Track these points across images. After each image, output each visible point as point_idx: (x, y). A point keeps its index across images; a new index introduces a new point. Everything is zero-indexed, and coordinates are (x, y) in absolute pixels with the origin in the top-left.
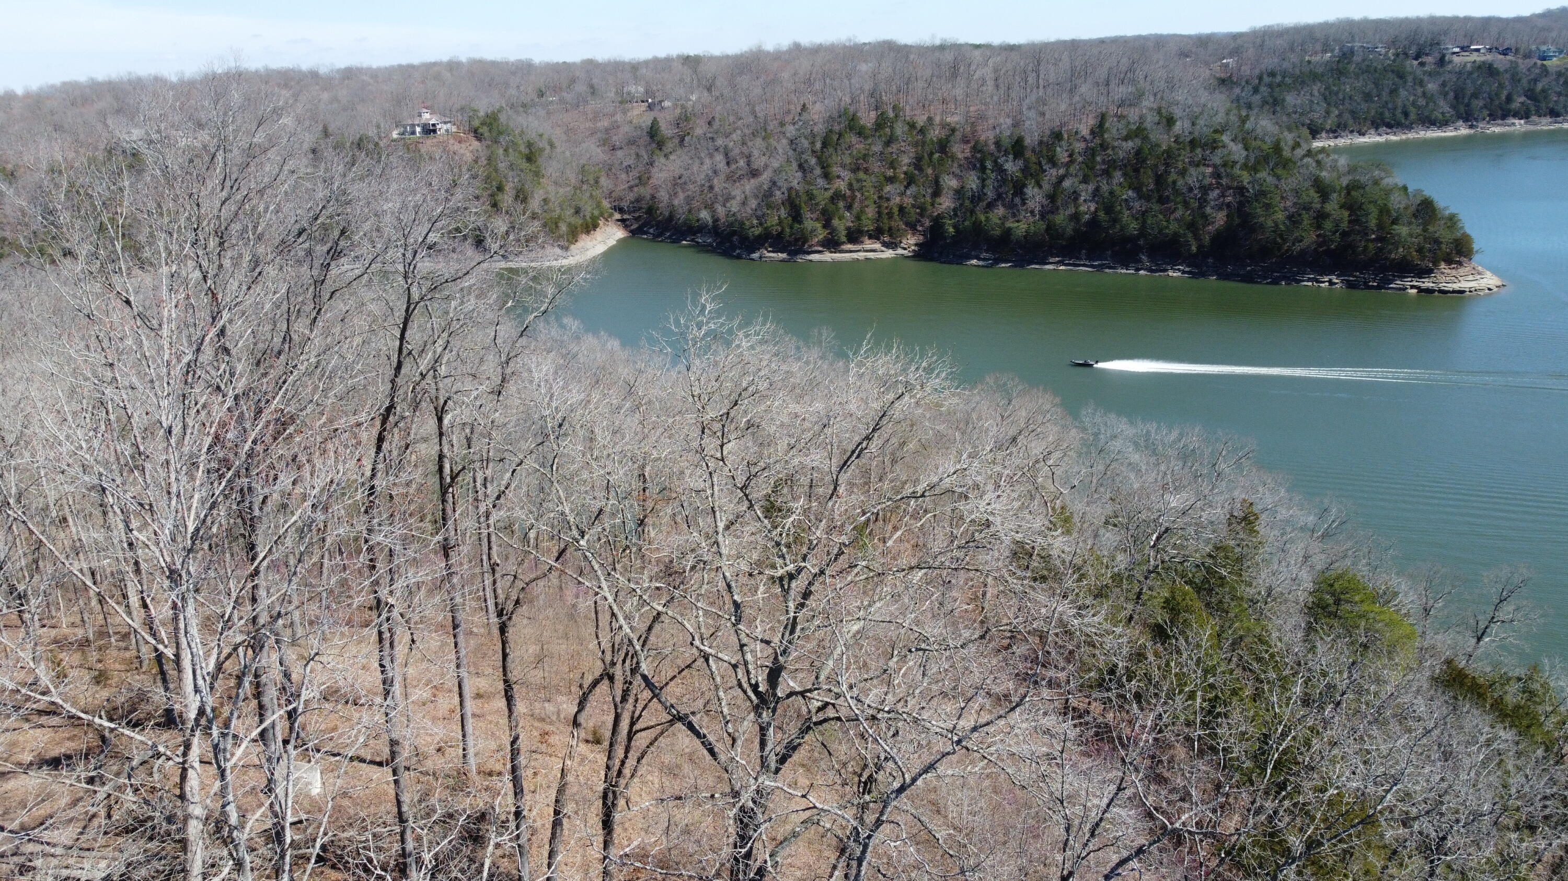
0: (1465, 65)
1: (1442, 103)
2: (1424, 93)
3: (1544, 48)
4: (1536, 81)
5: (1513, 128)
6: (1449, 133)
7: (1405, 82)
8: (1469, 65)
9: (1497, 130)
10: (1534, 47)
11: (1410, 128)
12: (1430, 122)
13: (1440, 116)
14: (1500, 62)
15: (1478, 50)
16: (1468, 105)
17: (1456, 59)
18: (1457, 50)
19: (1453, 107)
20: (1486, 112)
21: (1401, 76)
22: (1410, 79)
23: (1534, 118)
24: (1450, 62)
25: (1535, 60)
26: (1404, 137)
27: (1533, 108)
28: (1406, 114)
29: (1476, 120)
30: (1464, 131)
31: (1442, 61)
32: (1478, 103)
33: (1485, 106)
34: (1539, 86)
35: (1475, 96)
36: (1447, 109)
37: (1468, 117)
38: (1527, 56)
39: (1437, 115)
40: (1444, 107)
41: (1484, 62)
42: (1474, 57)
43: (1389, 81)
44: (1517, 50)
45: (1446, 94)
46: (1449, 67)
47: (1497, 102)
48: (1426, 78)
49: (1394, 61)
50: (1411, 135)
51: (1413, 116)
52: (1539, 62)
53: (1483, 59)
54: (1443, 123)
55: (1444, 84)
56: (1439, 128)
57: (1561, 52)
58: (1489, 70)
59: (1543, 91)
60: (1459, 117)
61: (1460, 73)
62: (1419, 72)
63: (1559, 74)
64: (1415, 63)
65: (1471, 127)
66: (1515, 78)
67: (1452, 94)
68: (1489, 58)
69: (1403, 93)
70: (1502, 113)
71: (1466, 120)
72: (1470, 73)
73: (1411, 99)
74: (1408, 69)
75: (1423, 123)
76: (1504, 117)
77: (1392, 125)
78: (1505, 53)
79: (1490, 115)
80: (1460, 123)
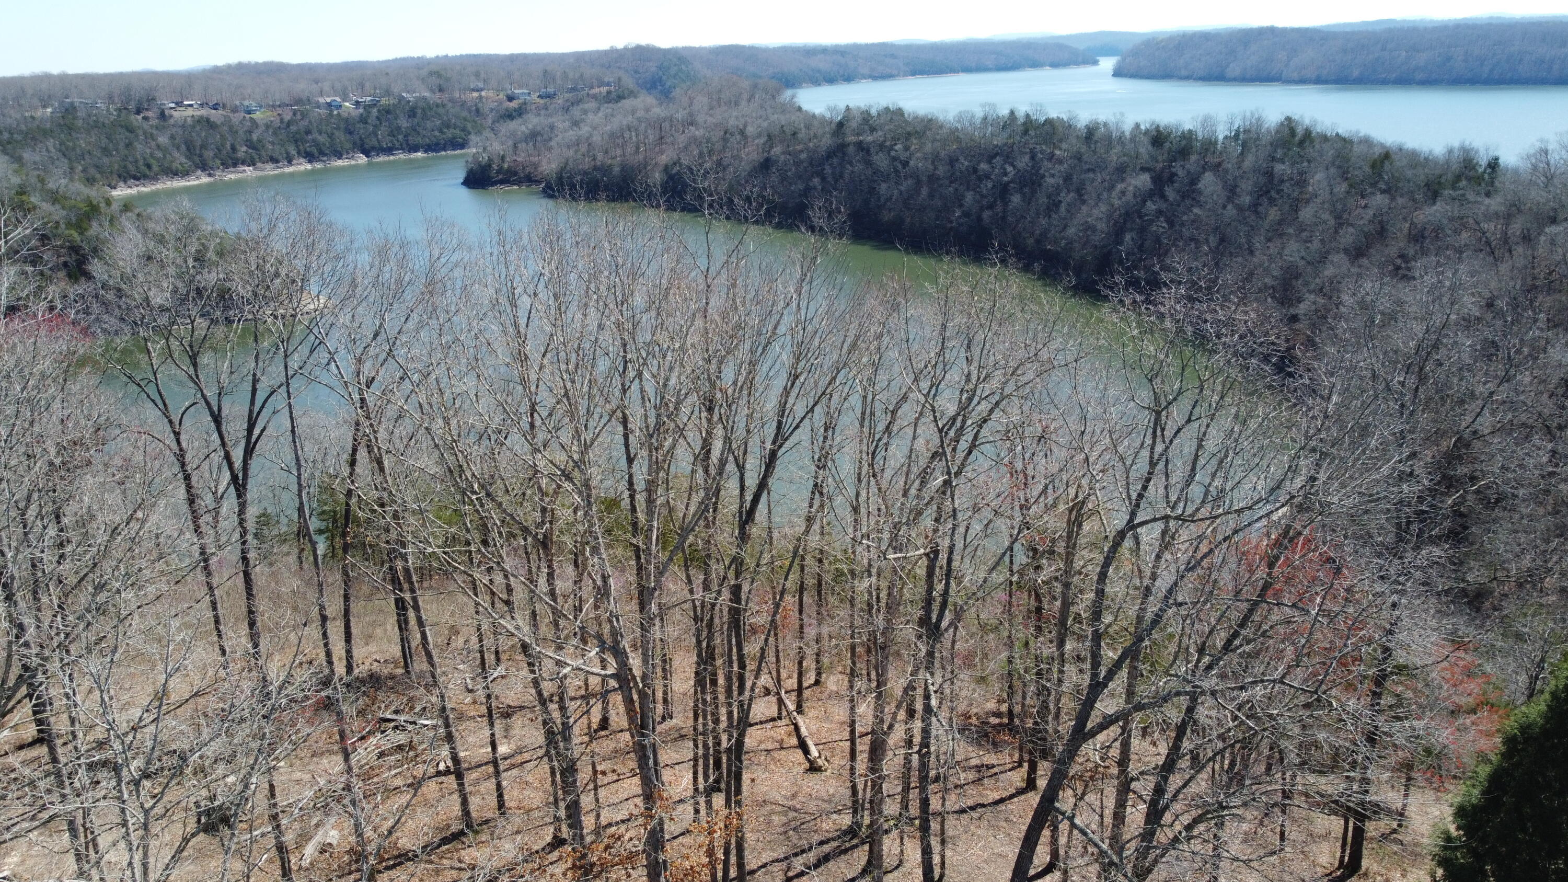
0: (185, 121)
1: (176, 154)
2: (158, 146)
3: (246, 103)
4: (250, 132)
5: (244, 175)
6: (192, 182)
7: (137, 136)
8: (189, 119)
9: (233, 176)
10: (238, 103)
11: (155, 179)
12: (174, 173)
13: (180, 167)
14: (216, 116)
15: (191, 106)
16: (201, 156)
17: (176, 114)
18: (173, 105)
19: (187, 157)
20: (218, 162)
21: (130, 129)
22: (140, 132)
23: (259, 165)
24: (171, 116)
25: (242, 114)
26: (153, 188)
27: (256, 157)
28: (149, 166)
29: (212, 168)
30: (205, 180)
31: (162, 116)
32: (208, 154)
33: (216, 156)
34: (255, 137)
35: (203, 147)
36: (184, 160)
37: (204, 167)
38: (235, 110)
39: (175, 165)
40: (180, 159)
41: (201, 117)
42: (190, 112)
43: (121, 136)
44: (224, 107)
45: (178, 148)
46: (172, 121)
47: (224, 152)
48: (155, 132)
49: (119, 116)
50: (160, 186)
51: (155, 168)
52: (248, 116)
53: (198, 113)
54: (185, 174)
55: (172, 137)
56: (182, 177)
57: (261, 107)
58: (207, 123)
59: (259, 141)
60: (197, 167)
61: (183, 126)
62: (146, 125)
63: (267, 127)
64: (140, 117)
65: (210, 175)
66: (233, 131)
67: (183, 147)
68: (204, 112)
69: (139, 147)
70: (232, 162)
71: (204, 170)
72: (193, 127)
73: (148, 151)
74: (135, 123)
75: (167, 175)
76: (235, 165)
77: (139, 177)
78: (215, 107)
79: (223, 164)
80: (199, 172)
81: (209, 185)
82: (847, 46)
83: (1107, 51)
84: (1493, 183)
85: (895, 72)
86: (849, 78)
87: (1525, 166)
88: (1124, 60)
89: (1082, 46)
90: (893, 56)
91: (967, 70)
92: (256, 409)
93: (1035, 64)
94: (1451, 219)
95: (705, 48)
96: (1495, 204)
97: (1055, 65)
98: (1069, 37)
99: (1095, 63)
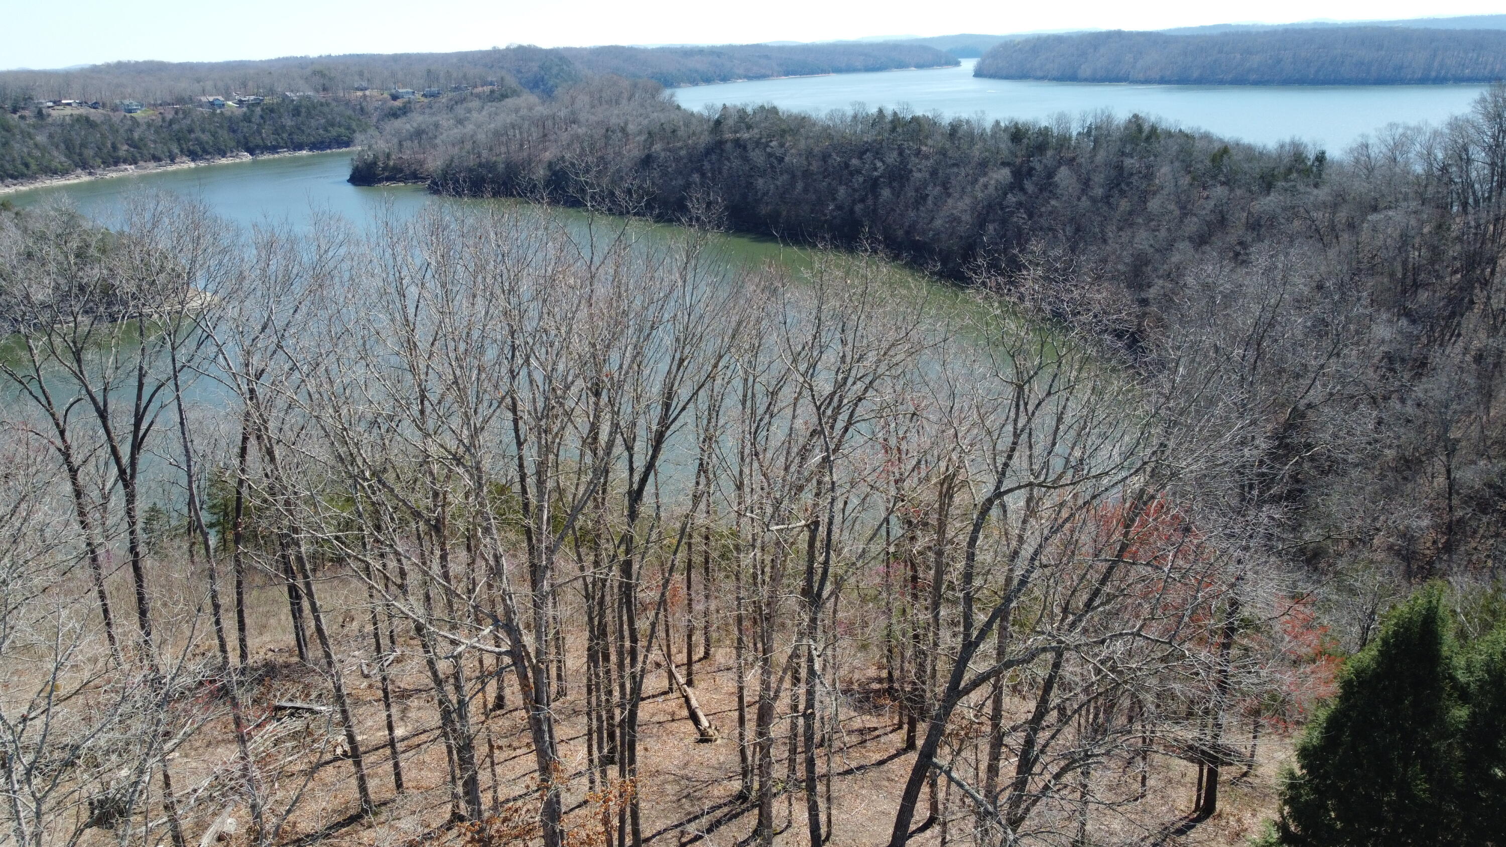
0: (64, 119)
1: (55, 153)
2: (36, 145)
3: (127, 102)
4: (131, 131)
5: (126, 173)
6: (72, 181)
7: (14, 135)
8: (67, 118)
9: (114, 175)
10: (118, 102)
11: (33, 177)
12: (53, 172)
13: (59, 166)
14: (96, 115)
15: (69, 104)
16: (80, 155)
17: (54, 113)
18: (51, 104)
19: (66, 156)
20: (99, 161)
21: (7, 128)
22: (17, 131)
23: (141, 163)
24: (49, 115)
25: (123, 113)
26: (32, 187)
27: (138, 155)
28: (27, 165)
29: (92, 167)
30: (85, 178)
31: (40, 114)
32: (89, 153)
33: (96, 155)
34: (136, 136)
35: (83, 145)
36: (63, 159)
37: (84, 165)
38: (115, 109)
39: (55, 164)
40: (59, 158)
41: (80, 116)
42: (68, 111)
44: (104, 106)
45: (57, 147)
46: (50, 120)
47: (105, 151)
48: (32, 131)
50: (38, 185)
51: (33, 167)
52: (128, 115)
53: (76, 112)
54: (65, 173)
55: (51, 136)
56: (62, 176)
57: (142, 106)
58: (87, 121)
59: (141, 139)
60: (77, 166)
61: (62, 125)
62: (23, 124)
63: (149, 125)
64: (16, 116)
65: (90, 174)
66: (114, 130)
67: (62, 146)
68: (83, 111)
69: (17, 146)
70: (114, 161)
71: (84, 168)
72: (72, 126)
73: (25, 150)
74: (12, 122)
75: (46, 173)
76: (116, 164)
77: (17, 176)
78: (95, 106)
79: (103, 163)
80: (79, 171)
81: (90, 183)
82: (723, 47)
83: (969, 53)
84: (1320, 174)
85: (770, 72)
86: (725, 78)
87: (1348, 159)
88: (983, 61)
89: (944, 49)
90: (767, 57)
91: (838, 70)
92: (143, 404)
93: (901, 65)
94: (1284, 209)
95: (585, 49)
96: (1322, 194)
97: (919, 66)
98: (932, 40)
99: (958, 64)
